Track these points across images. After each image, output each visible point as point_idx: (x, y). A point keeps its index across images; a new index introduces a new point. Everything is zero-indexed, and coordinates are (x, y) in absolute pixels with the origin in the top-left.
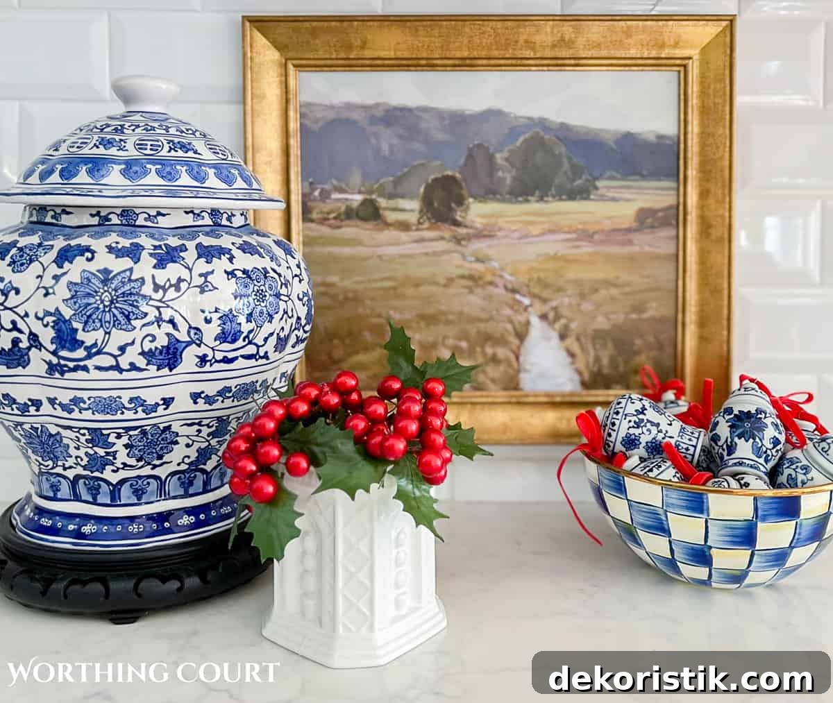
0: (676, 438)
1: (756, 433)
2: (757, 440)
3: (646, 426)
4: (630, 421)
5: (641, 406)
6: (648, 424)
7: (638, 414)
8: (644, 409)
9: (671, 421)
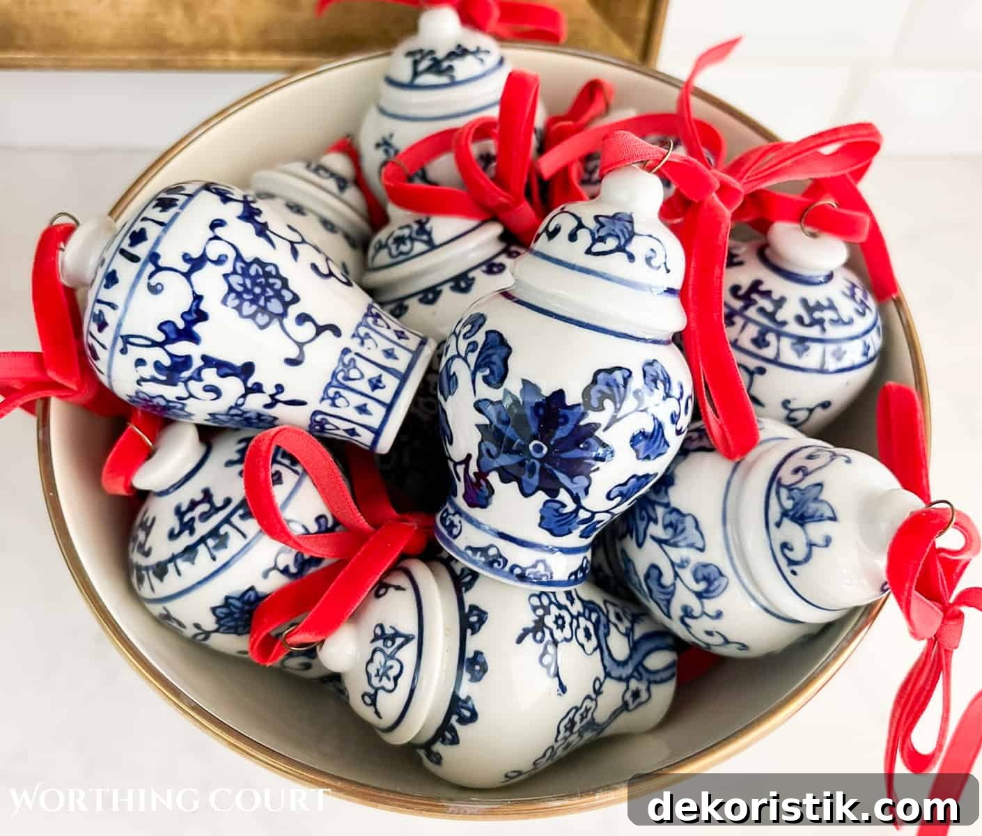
0: (314, 405)
1: (562, 477)
2: (563, 496)
3: (200, 379)
4: (140, 362)
5: (186, 303)
6: (210, 376)
7: (168, 341)
8: (197, 314)
9: (301, 345)
